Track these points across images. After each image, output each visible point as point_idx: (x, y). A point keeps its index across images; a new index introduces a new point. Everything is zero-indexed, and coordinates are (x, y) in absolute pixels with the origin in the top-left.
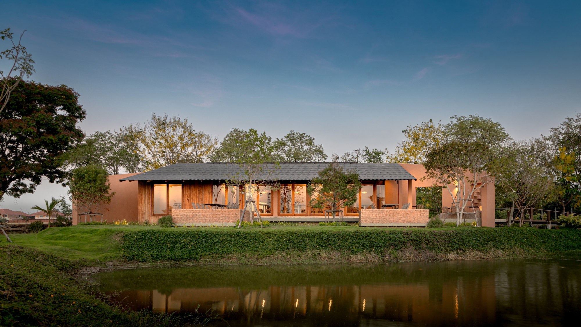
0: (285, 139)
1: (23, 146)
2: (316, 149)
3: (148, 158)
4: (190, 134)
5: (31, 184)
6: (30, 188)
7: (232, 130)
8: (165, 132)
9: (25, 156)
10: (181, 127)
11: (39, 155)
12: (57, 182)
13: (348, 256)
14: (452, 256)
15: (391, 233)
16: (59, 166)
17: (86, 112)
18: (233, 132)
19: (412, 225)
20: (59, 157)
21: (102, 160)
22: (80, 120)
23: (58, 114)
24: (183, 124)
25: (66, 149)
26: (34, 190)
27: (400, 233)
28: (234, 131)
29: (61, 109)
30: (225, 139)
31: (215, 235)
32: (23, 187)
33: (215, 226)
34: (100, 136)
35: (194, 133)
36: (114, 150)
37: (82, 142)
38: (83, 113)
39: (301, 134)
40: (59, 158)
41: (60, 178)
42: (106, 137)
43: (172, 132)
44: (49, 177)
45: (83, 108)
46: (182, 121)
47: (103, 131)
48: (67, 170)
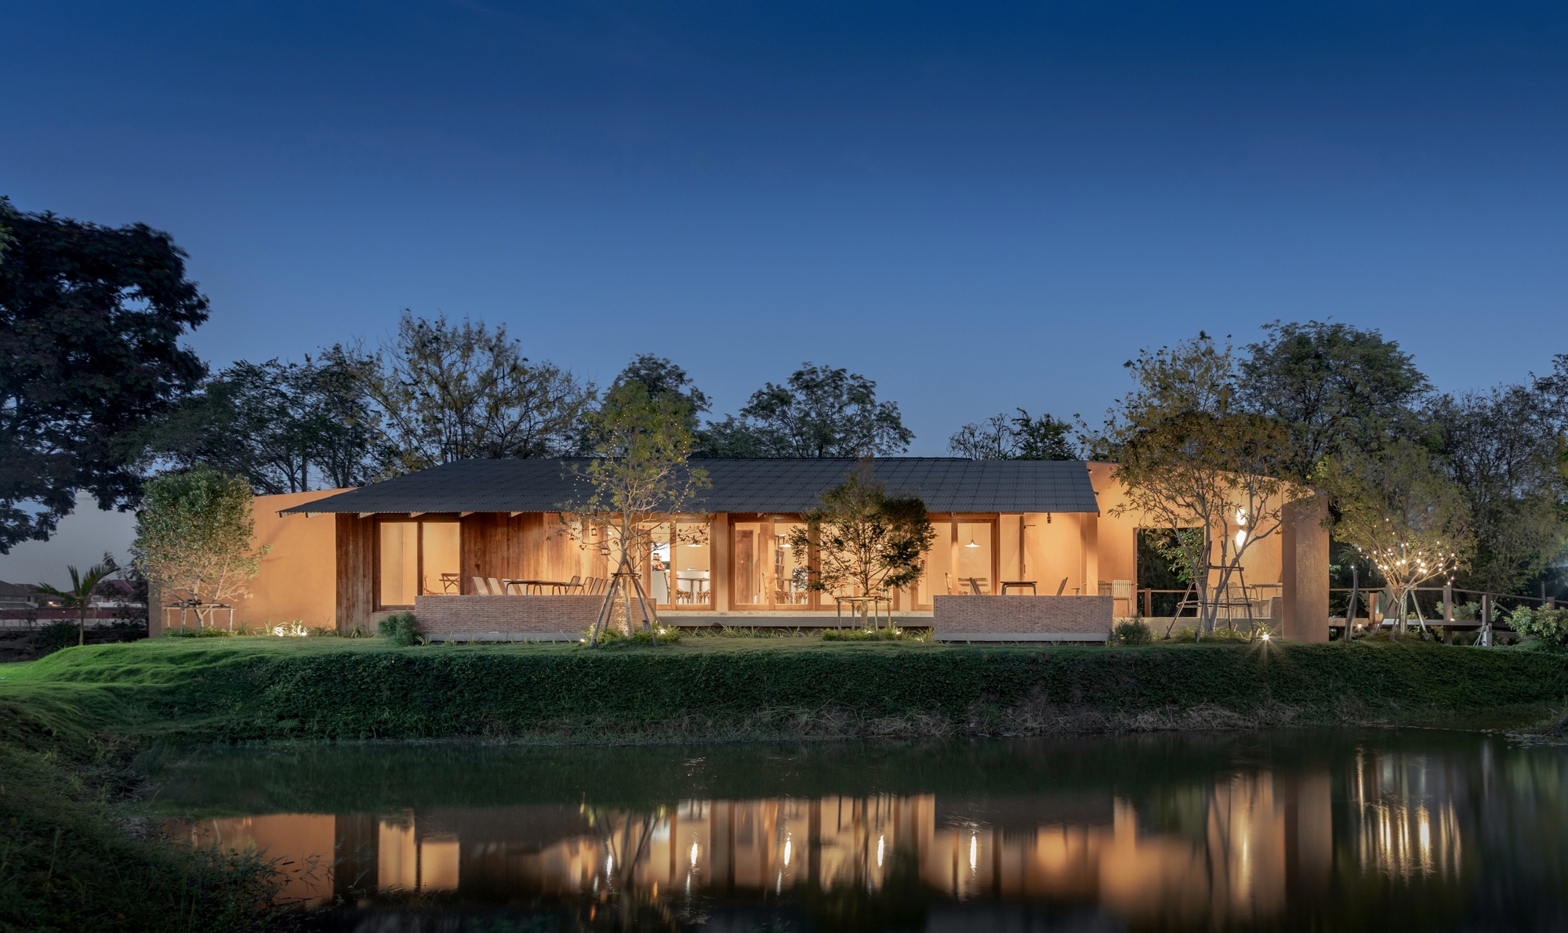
0: (788, 387)
1: (18, 401)
2: (880, 414)
3: (389, 439)
4: (514, 368)
5: (39, 514)
6: (37, 524)
7: (637, 360)
8: (439, 362)
9: (24, 433)
10: (487, 348)
11: (67, 429)
12: (122, 508)
13: (868, 721)
14: (1146, 719)
15: (993, 660)
16: (123, 461)
17: (208, 301)
18: (638, 365)
19: (1067, 637)
20: (124, 437)
21: (254, 443)
22: (193, 326)
23: (122, 308)
24: (494, 341)
25: (148, 412)
26: (50, 532)
27: (1021, 659)
28: (642, 361)
29: (133, 296)
30: (616, 383)
31: (518, 668)
32: (17, 523)
33: (532, 640)
34: (247, 374)
35: (527, 366)
36: (288, 415)
37: (196, 392)
38: (202, 304)
39: (836, 372)
40: (125, 440)
41: (129, 496)
42: (266, 379)
43: (460, 366)
44: (96, 493)
45: (201, 291)
46: (491, 332)
47: (255, 361)
48: (150, 472)
